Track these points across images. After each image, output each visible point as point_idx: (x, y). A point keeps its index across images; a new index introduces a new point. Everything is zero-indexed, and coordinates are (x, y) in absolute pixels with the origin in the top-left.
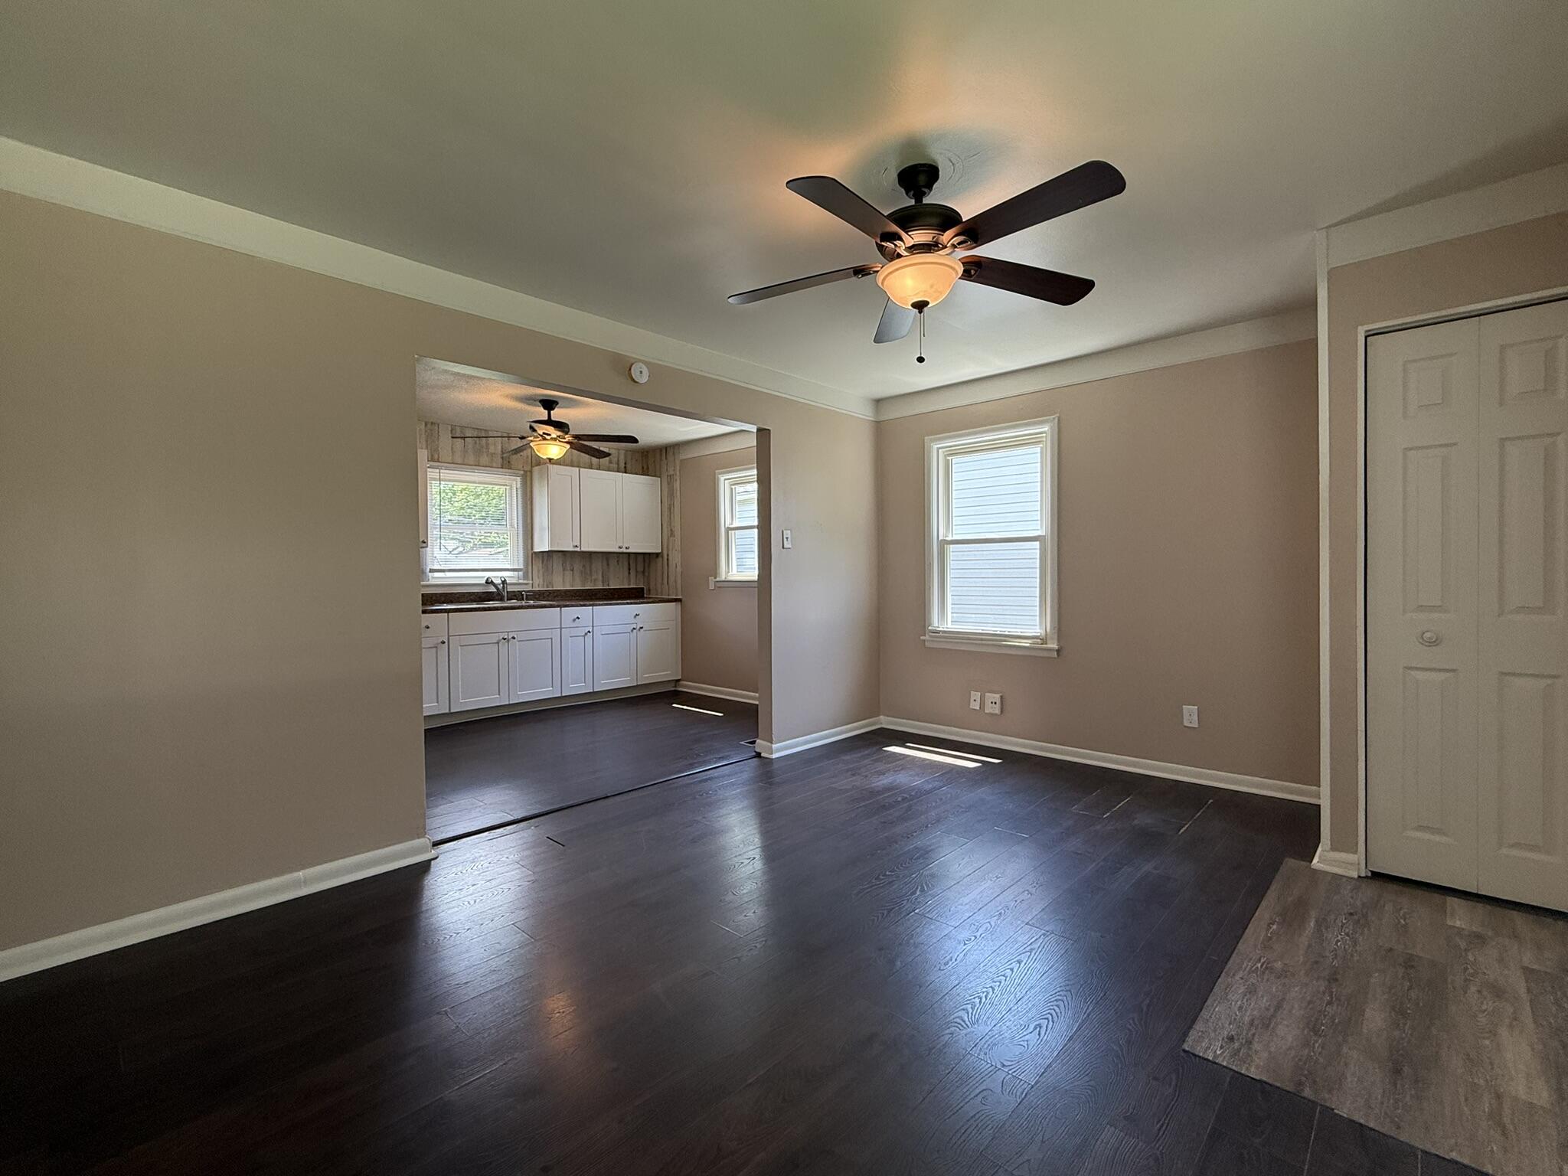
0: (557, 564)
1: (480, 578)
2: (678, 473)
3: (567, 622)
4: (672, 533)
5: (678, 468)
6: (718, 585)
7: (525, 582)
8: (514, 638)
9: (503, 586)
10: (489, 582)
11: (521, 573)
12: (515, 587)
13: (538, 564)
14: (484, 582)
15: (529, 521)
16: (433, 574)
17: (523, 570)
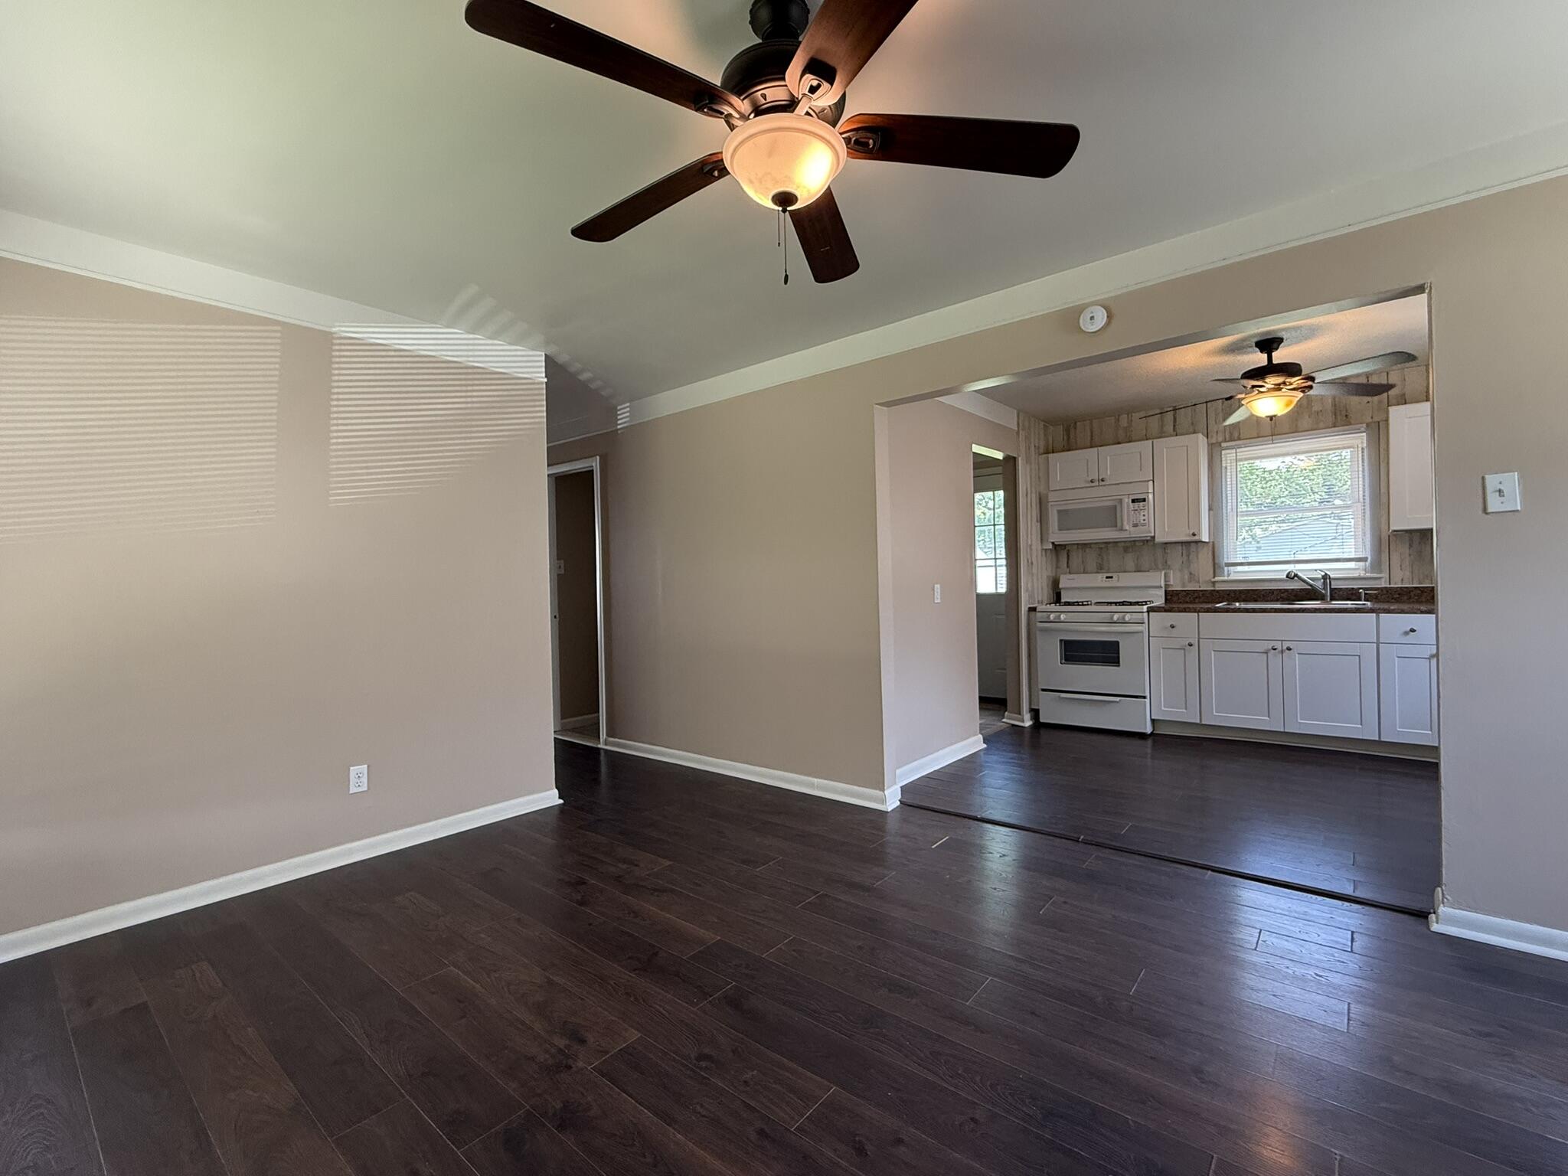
1: (1279, 572)
7: (1375, 575)
8: (1289, 649)
9: (1322, 583)
10: (1292, 577)
11: (1365, 564)
12: (1354, 582)
13: (1402, 550)
14: (1285, 577)
16: (1232, 568)
17: (1369, 560)
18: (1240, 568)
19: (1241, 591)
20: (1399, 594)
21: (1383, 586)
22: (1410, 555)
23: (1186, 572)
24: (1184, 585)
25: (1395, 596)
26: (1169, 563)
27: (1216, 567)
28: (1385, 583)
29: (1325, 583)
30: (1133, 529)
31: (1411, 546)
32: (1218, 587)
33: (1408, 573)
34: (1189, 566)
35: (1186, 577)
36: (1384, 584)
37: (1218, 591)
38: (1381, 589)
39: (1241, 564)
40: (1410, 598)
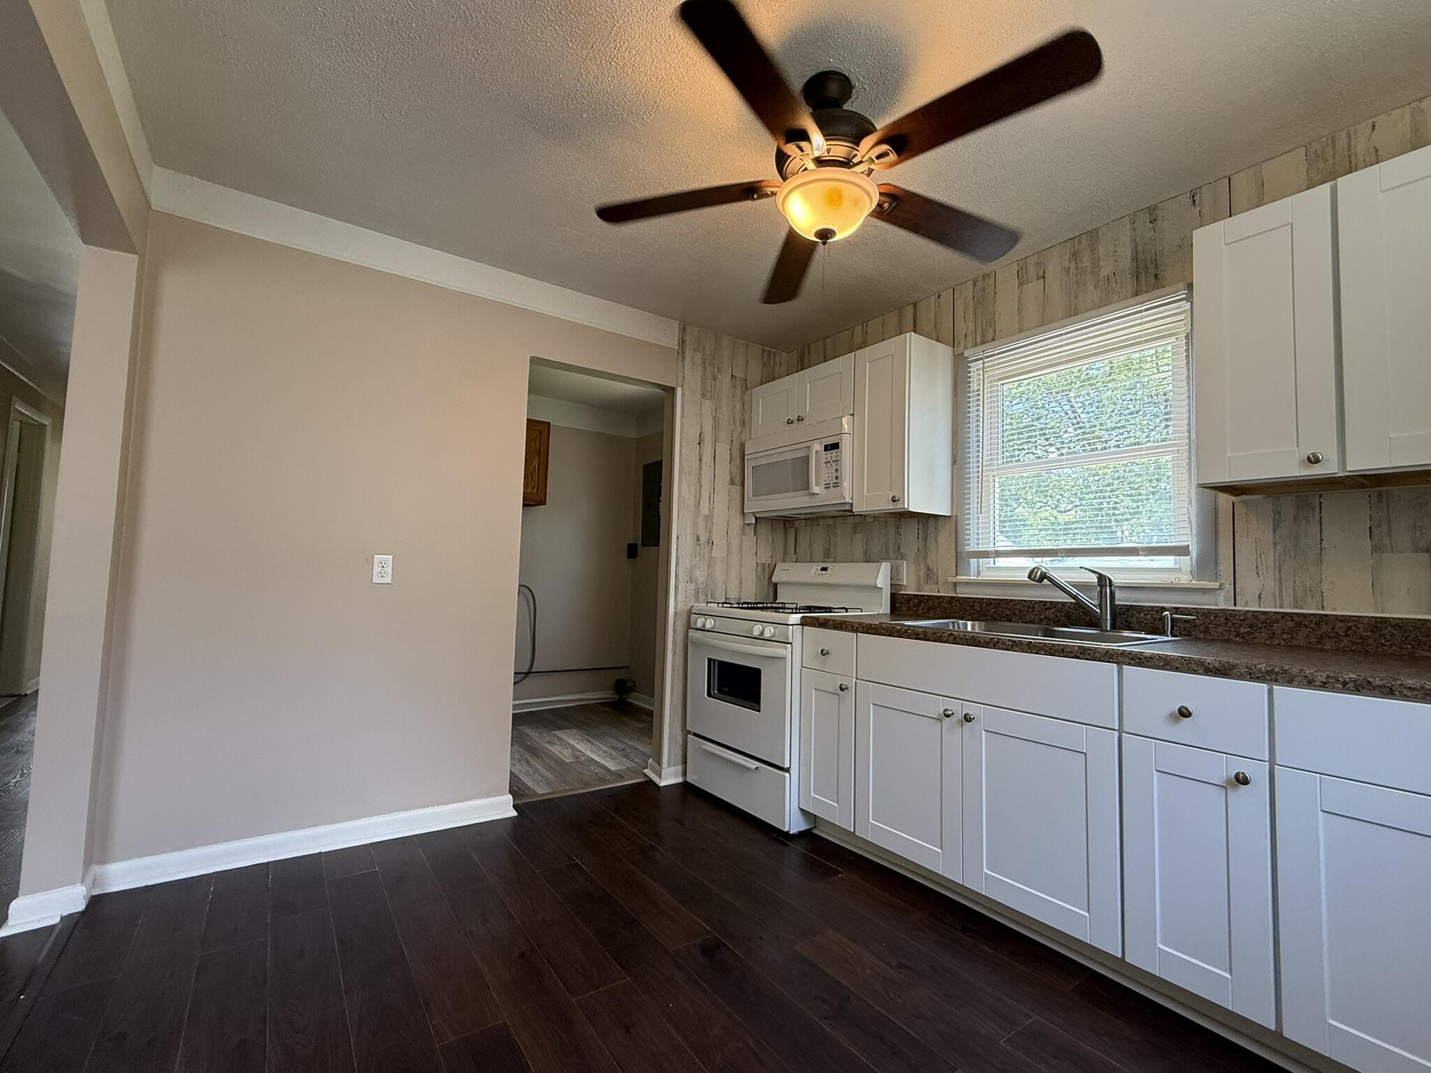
7: (1201, 584)
8: (970, 719)
10: (1039, 578)
17: (1194, 553)
18: (1002, 562)
19: (990, 602)
20: (1251, 627)
21: (1222, 606)
22: (1275, 544)
24: (919, 588)
25: (1242, 630)
27: (960, 558)
28: (1226, 601)
29: (1102, 595)
30: (824, 492)
31: (1276, 526)
32: (960, 593)
33: (1271, 583)
35: (922, 574)
36: (1222, 602)
37: (959, 600)
38: (1217, 613)
39: (998, 554)
40: (1273, 636)
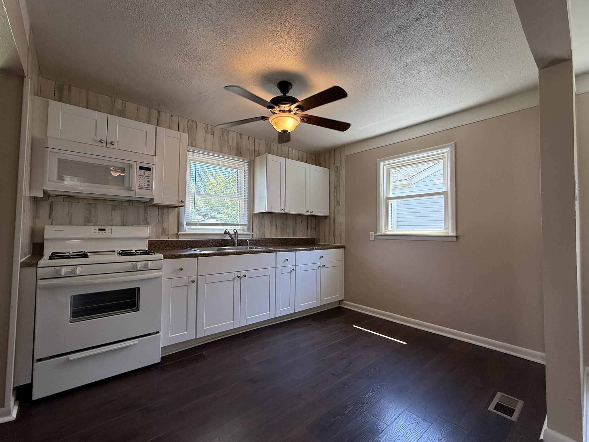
0: (267, 221)
1: (220, 230)
2: (343, 165)
3: (280, 263)
4: (338, 203)
5: (343, 161)
6: (378, 237)
8: (245, 276)
9: (235, 236)
11: (246, 227)
13: (257, 221)
15: (252, 193)
16: (189, 227)
18: (193, 227)
19: (194, 241)
23: (160, 228)
26: (149, 220)
27: (179, 225)
28: (251, 237)
30: (138, 191)
31: (259, 220)
32: (181, 238)
34: (162, 224)
35: (160, 231)
37: (180, 241)
39: (195, 224)
